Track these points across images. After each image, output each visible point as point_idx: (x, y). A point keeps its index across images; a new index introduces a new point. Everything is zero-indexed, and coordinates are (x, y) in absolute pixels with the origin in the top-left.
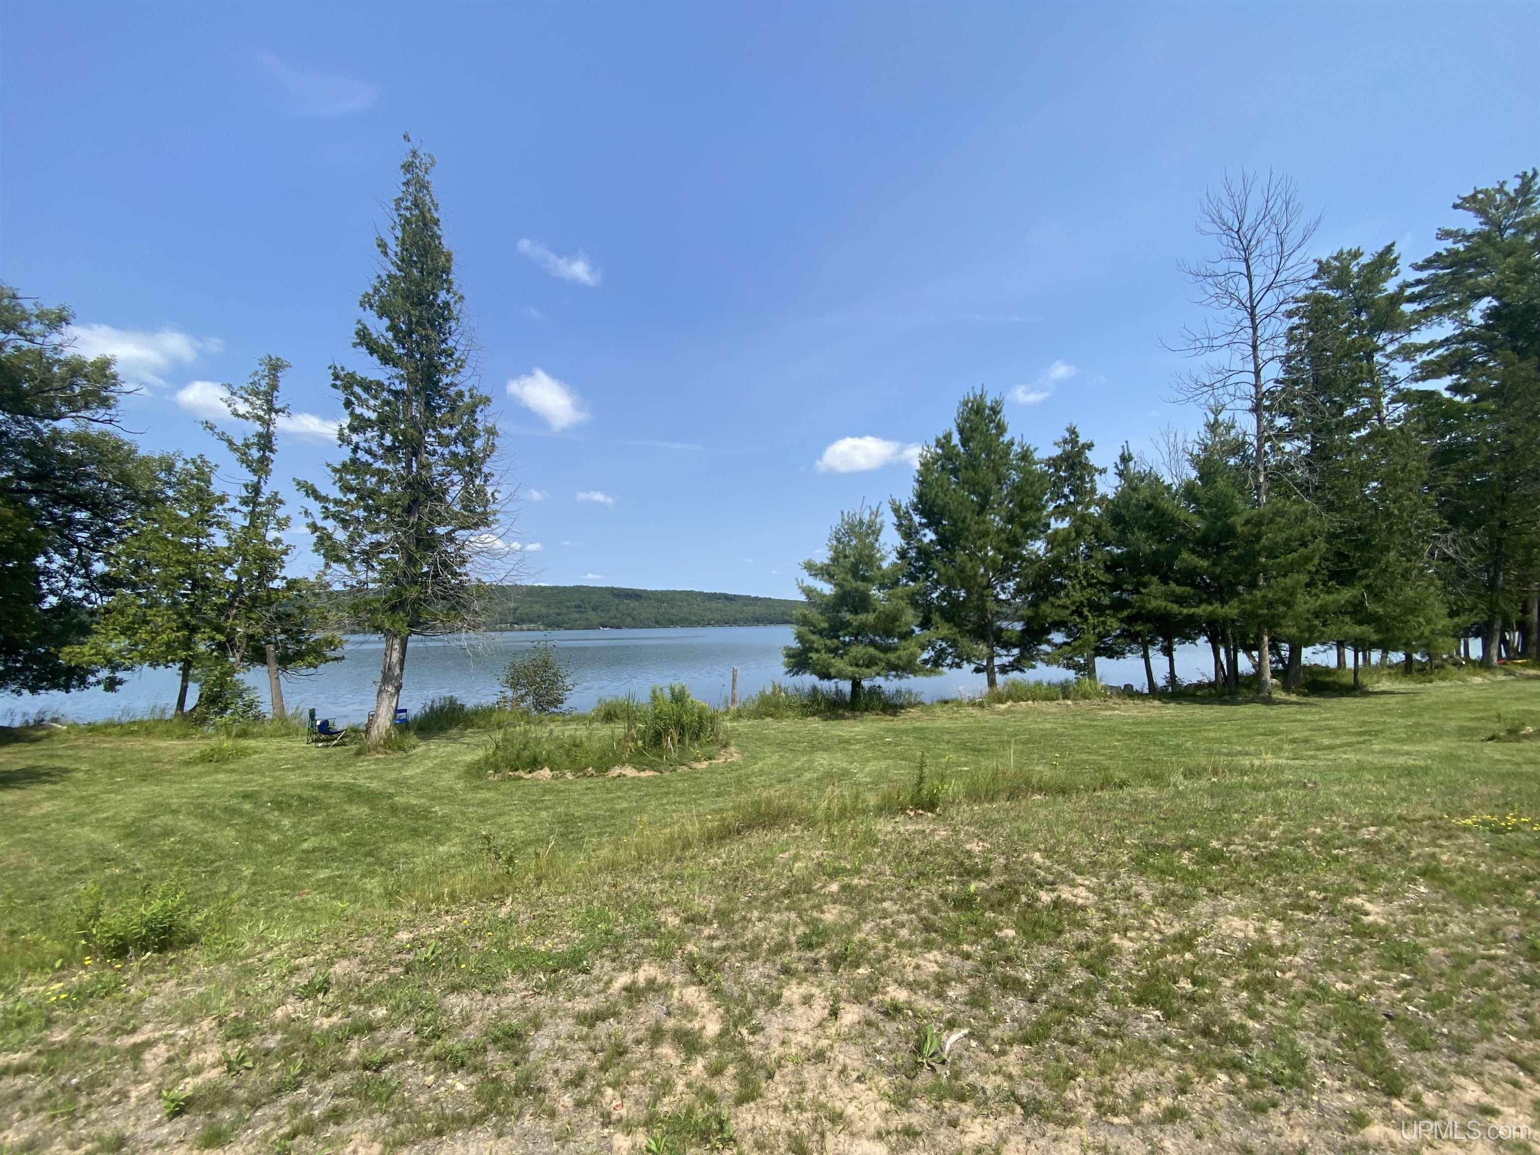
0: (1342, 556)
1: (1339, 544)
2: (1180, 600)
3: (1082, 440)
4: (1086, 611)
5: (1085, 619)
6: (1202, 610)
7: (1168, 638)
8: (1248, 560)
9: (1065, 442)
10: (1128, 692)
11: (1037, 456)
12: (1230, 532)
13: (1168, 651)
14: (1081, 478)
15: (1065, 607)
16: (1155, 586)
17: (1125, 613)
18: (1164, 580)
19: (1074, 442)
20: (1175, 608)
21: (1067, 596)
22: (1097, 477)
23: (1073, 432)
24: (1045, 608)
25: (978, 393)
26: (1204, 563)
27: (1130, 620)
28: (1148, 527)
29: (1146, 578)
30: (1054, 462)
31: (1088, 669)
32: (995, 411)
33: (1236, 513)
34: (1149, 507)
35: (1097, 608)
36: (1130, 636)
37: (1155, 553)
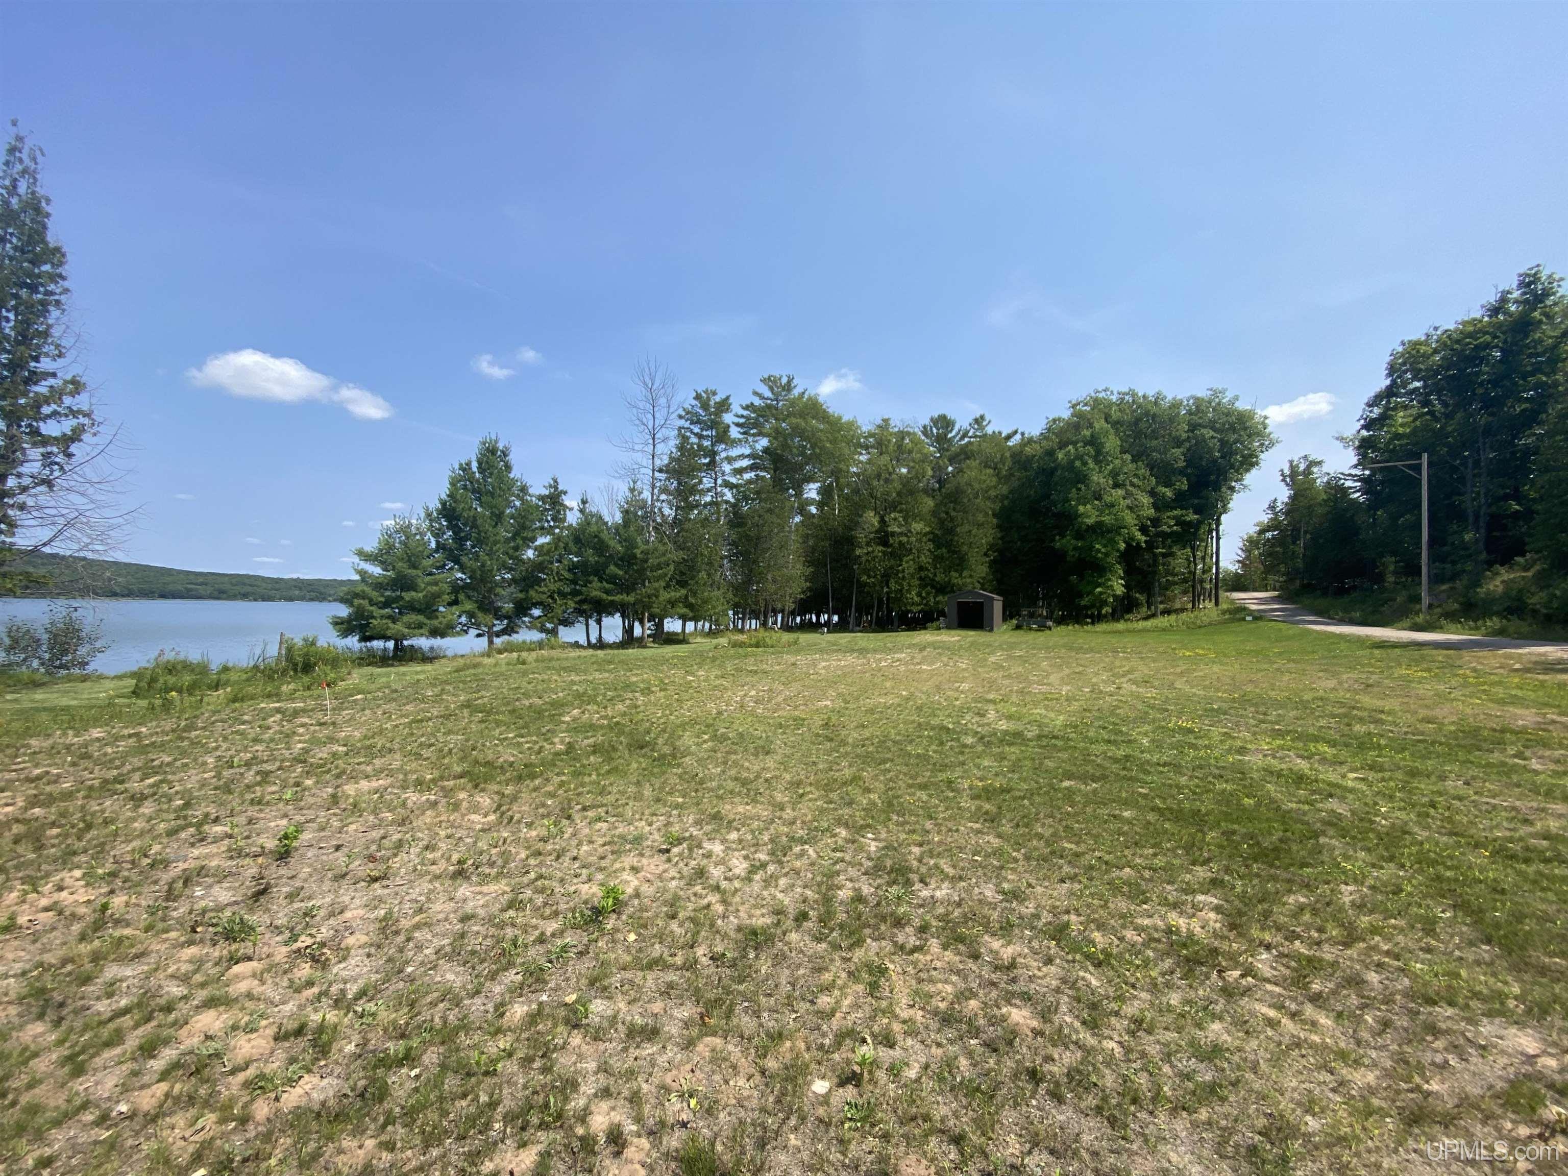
0: (682, 573)
1: (682, 568)
2: (607, 592)
3: (560, 488)
4: (556, 596)
5: (555, 601)
6: (618, 598)
7: (600, 614)
8: (642, 571)
9: (550, 486)
10: (577, 645)
11: (531, 491)
12: (634, 556)
13: (599, 622)
14: (559, 512)
15: (544, 593)
16: (596, 584)
17: (578, 598)
18: (601, 580)
19: (556, 488)
20: (604, 596)
21: (546, 586)
22: (568, 512)
23: (556, 481)
24: (532, 593)
25: (494, 438)
26: (621, 573)
27: (581, 602)
28: (594, 548)
29: (591, 578)
30: (542, 498)
31: (554, 632)
32: (505, 454)
33: (637, 547)
34: (596, 536)
35: (563, 595)
36: (580, 612)
37: (597, 562)
